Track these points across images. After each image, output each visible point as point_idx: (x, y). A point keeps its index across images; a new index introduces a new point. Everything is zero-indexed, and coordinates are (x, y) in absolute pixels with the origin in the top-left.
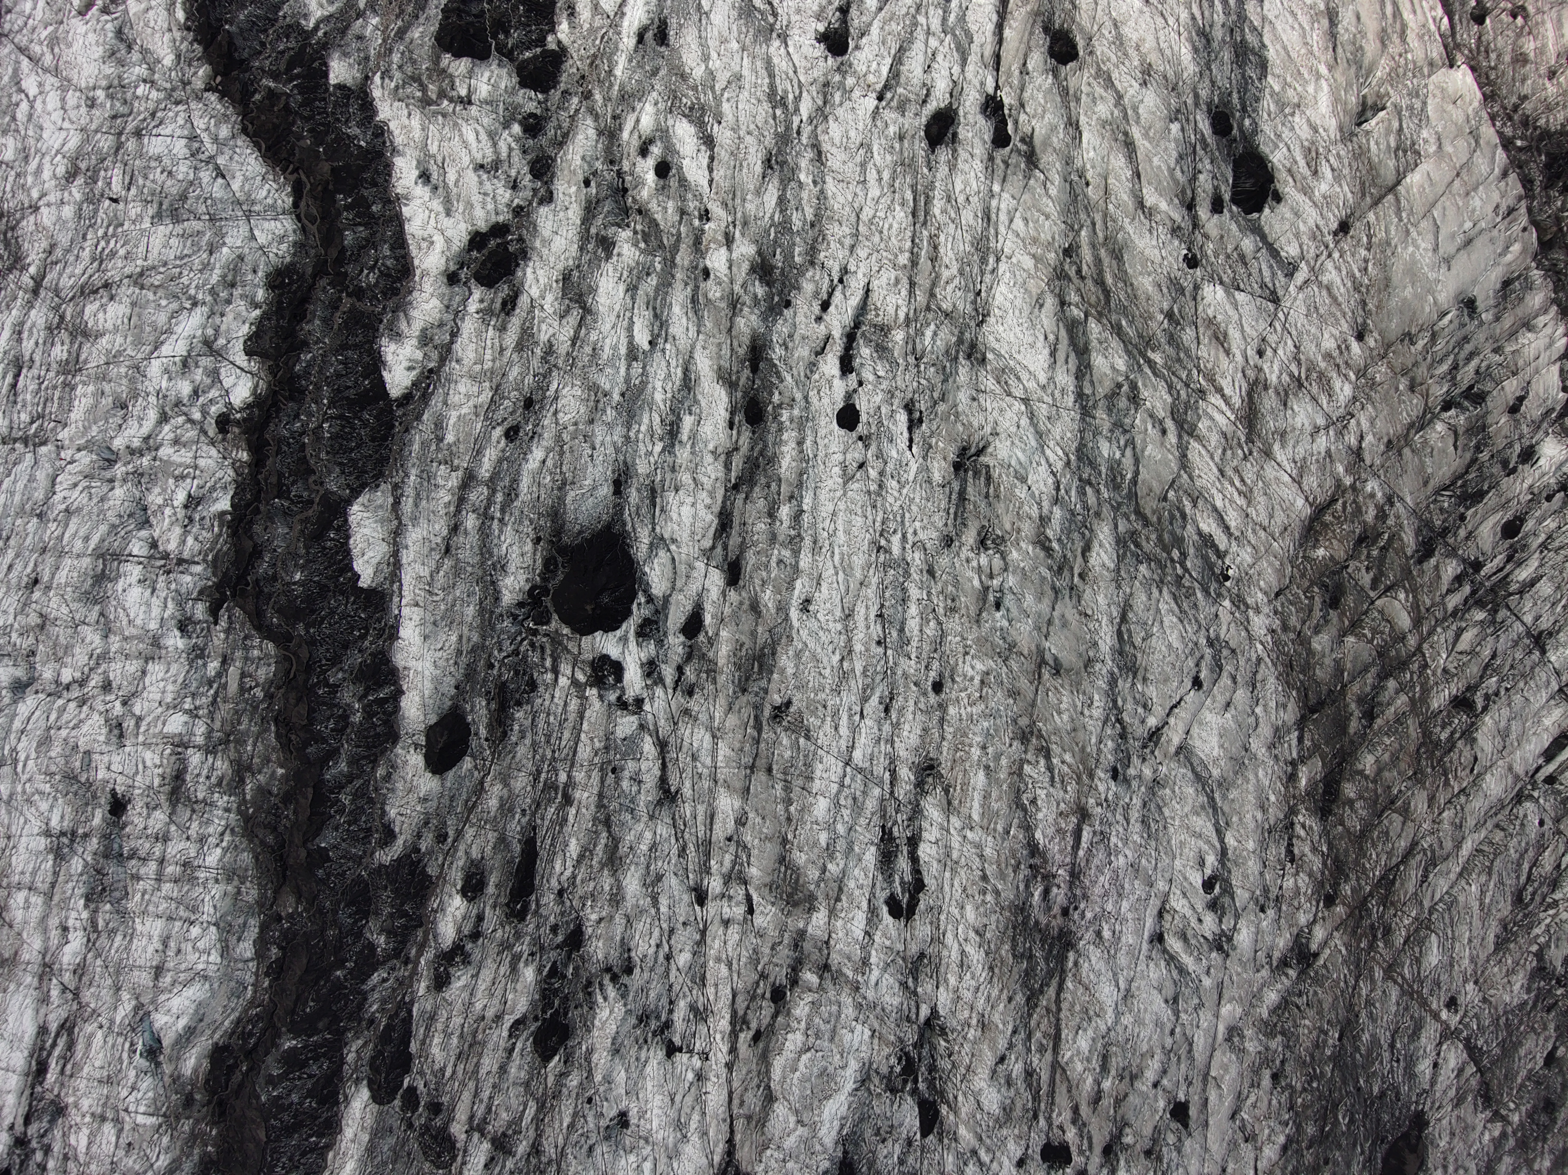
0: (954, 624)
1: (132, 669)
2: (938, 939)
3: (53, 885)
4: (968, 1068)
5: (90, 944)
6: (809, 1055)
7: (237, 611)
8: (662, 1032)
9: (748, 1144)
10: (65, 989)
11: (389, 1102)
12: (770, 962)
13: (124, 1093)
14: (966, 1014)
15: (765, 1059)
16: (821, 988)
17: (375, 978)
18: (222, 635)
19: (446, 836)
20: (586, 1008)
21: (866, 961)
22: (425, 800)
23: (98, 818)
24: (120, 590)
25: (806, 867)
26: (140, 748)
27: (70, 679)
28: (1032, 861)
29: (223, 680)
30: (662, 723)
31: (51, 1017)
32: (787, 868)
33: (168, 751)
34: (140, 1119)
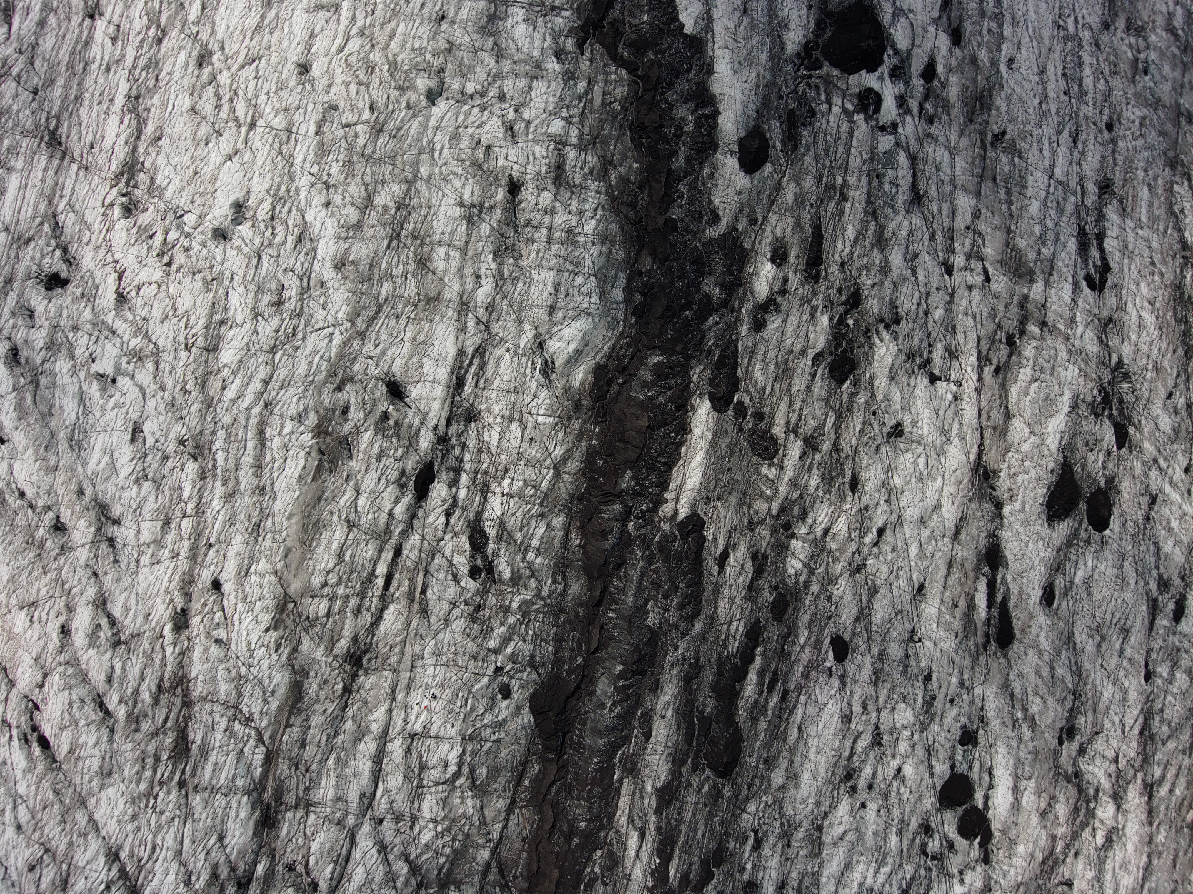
0: (1117, 83)
1: (522, 85)
2: (1121, 308)
3: (467, 243)
4: (1148, 400)
5: (498, 288)
6: (1036, 384)
7: (597, 46)
8: (925, 366)
9: (994, 447)
10: (479, 321)
11: (726, 411)
12: (1004, 317)
13: (528, 399)
14: (1144, 361)
15: (1004, 386)
16: (1042, 338)
17: (711, 320)
18: (588, 63)
19: (756, 220)
20: (866, 348)
21: (1073, 320)
22: (739, 193)
23: (501, 194)
24: (509, 26)
25: (1026, 250)
26: (530, 144)
27: (473, 90)
28: (1184, 254)
29: (589, 97)
30: (912, 142)
31: (468, 343)
32: (1012, 250)
33: (552, 147)
34: (540, 419)
